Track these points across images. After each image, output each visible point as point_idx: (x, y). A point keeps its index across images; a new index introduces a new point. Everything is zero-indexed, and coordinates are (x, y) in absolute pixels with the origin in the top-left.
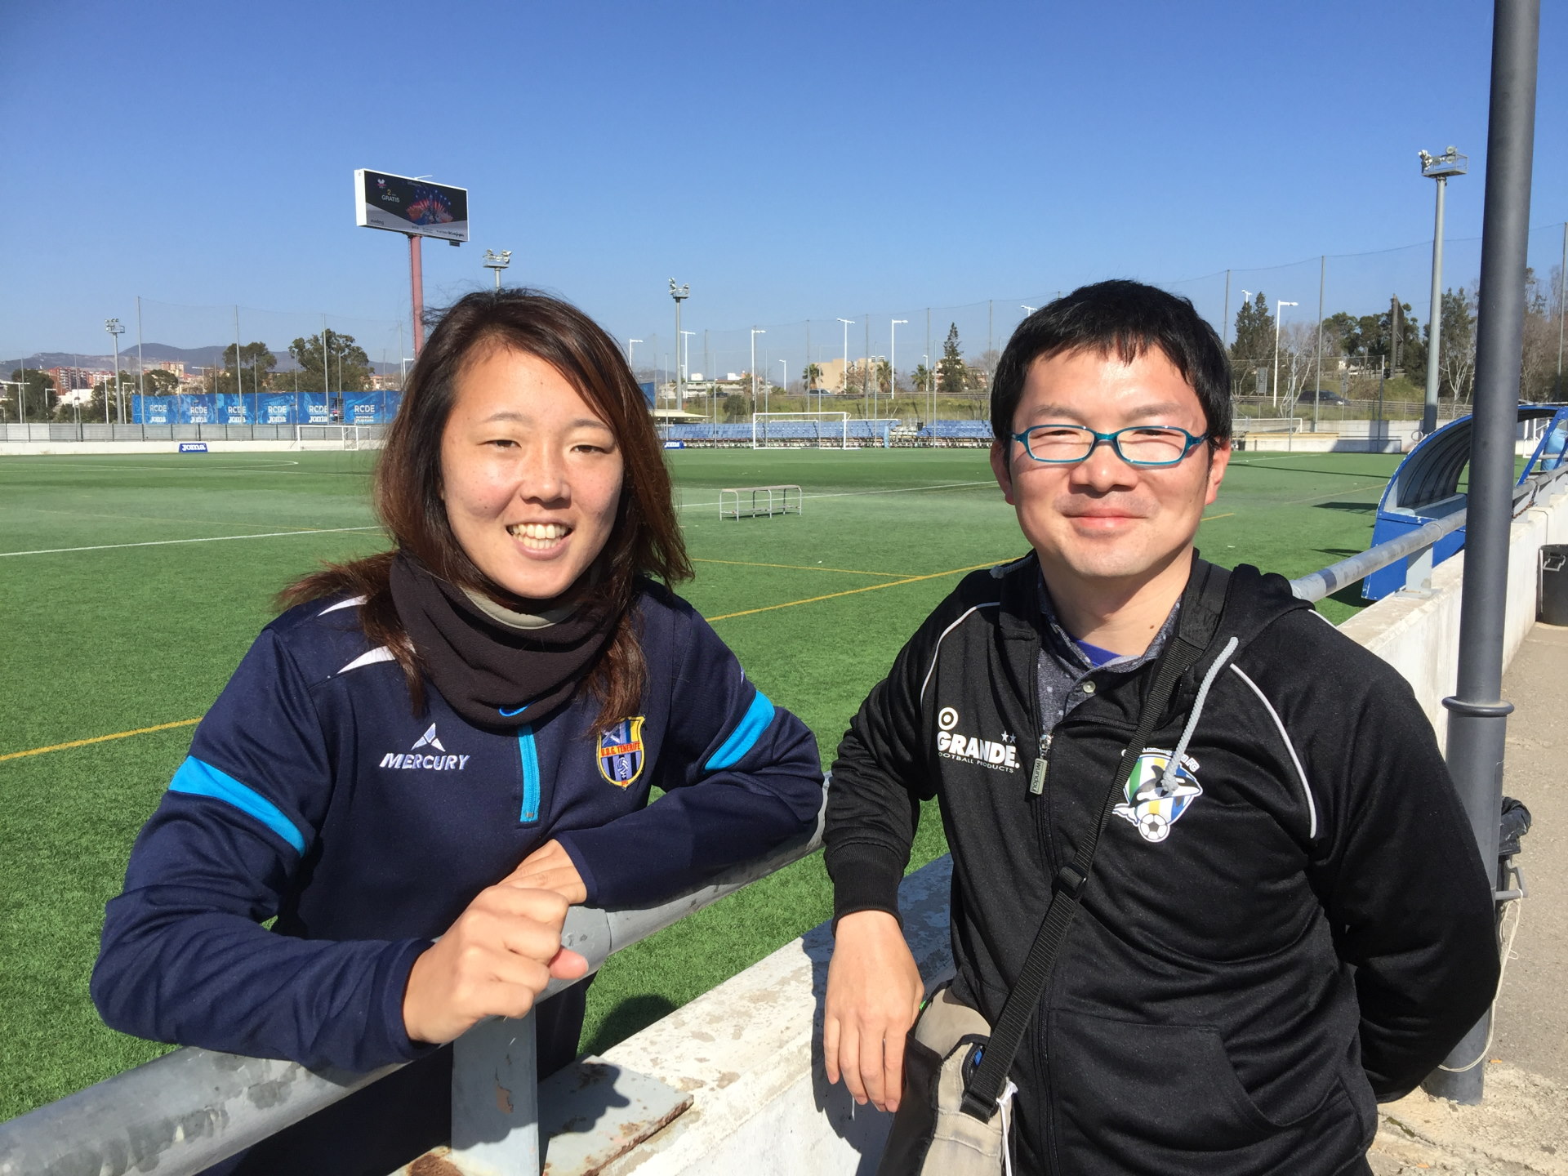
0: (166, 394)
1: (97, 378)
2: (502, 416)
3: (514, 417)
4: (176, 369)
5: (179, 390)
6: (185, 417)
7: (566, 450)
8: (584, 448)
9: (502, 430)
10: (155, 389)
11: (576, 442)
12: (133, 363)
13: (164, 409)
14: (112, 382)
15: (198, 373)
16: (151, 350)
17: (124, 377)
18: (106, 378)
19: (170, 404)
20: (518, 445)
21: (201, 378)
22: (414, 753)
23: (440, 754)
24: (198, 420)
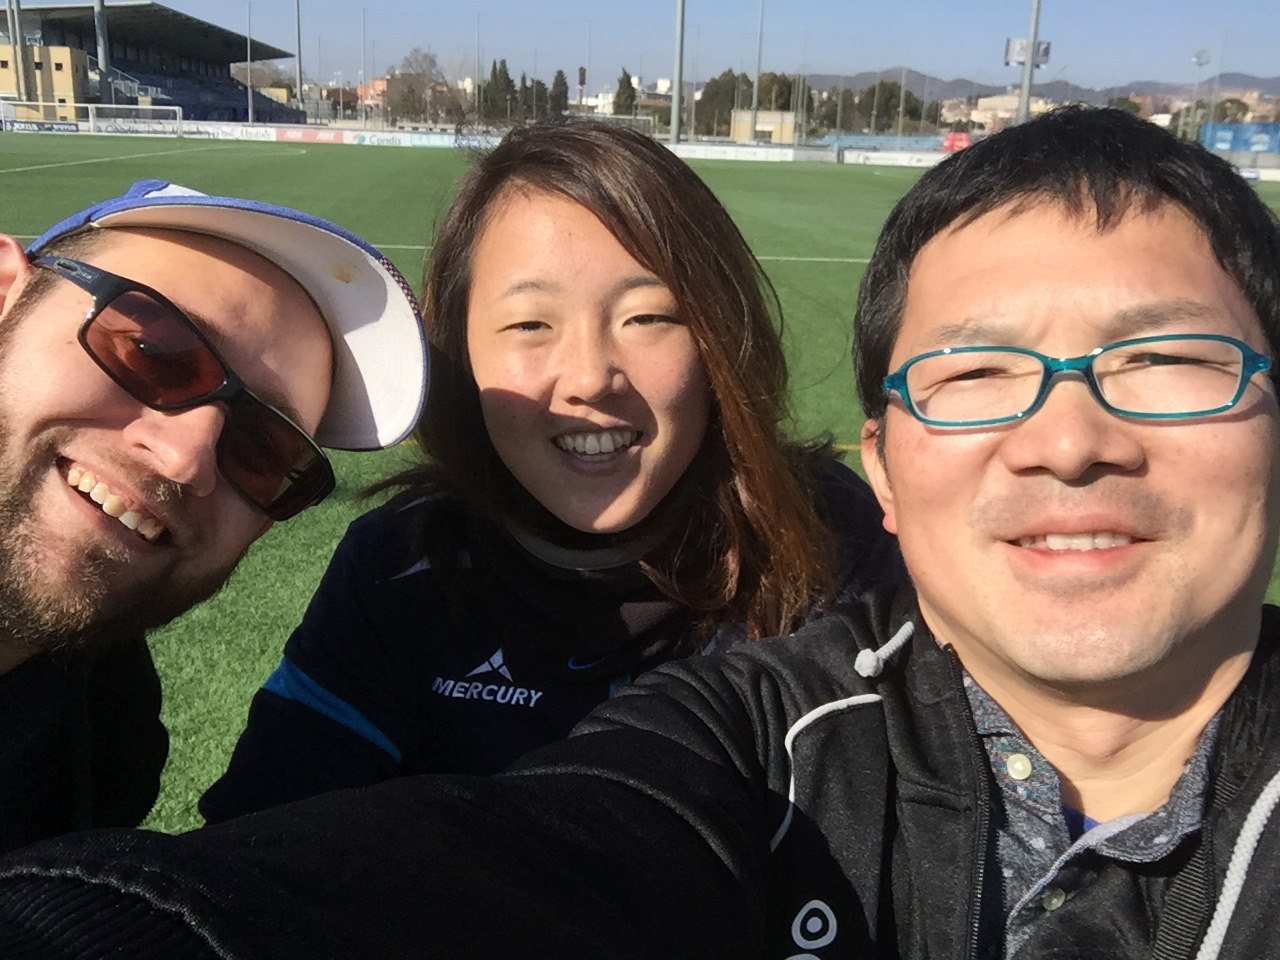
0: (1235, 121)
1: (1180, 104)
2: (520, 288)
3: (535, 285)
4: (1250, 98)
5: (1249, 117)
6: (1247, 144)
7: (617, 327)
8: (641, 320)
9: (522, 307)
10: (1224, 116)
11: (628, 311)
12: (1211, 91)
13: (1228, 135)
14: (1188, 109)
15: (1268, 101)
16: (1228, 79)
17: (1200, 105)
18: (1185, 105)
19: (1236, 132)
20: (549, 327)
21: (1270, 107)
22: (470, 680)
23: (508, 685)
24: (1256, 148)
